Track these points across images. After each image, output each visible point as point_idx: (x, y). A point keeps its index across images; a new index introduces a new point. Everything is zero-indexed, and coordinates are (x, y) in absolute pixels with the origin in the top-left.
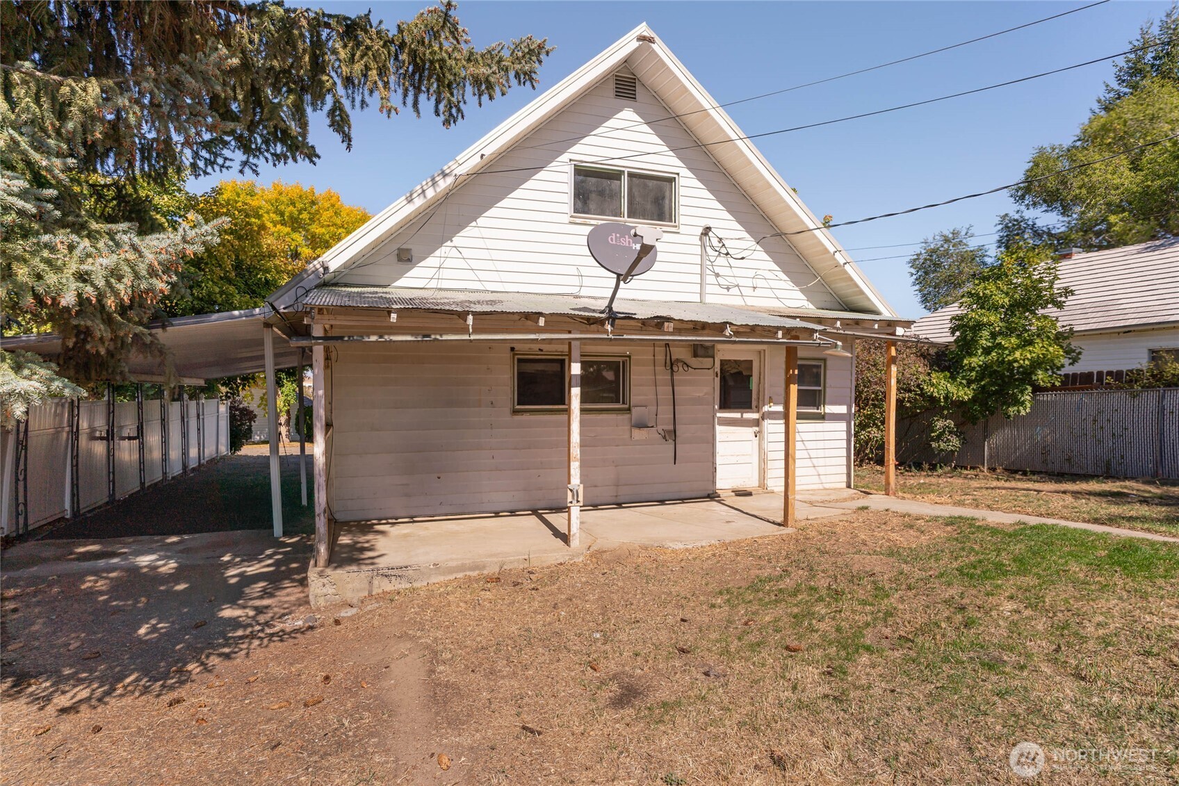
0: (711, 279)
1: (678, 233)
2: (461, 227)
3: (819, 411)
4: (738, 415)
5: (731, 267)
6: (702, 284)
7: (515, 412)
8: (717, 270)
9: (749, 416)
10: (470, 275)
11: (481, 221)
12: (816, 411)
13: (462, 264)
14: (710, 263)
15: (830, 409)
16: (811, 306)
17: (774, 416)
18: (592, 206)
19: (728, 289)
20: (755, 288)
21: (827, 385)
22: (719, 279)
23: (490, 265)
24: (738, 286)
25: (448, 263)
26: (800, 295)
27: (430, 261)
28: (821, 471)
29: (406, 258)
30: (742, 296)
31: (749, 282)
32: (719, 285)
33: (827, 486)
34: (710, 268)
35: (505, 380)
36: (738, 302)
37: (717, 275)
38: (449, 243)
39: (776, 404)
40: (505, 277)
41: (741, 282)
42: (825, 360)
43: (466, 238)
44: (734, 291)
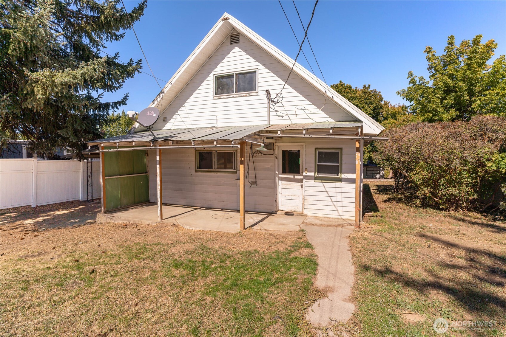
0: (273, 113)
1: (257, 95)
2: (180, 107)
3: (338, 177)
4: (292, 177)
5: (284, 106)
6: (269, 116)
7: (196, 171)
8: (276, 109)
9: (298, 177)
10: (182, 123)
11: (186, 104)
12: (336, 176)
13: (180, 120)
14: (273, 106)
15: (343, 176)
16: (332, 120)
17: (309, 178)
18: (225, 91)
19: (282, 117)
20: (296, 115)
21: (343, 163)
22: (278, 113)
23: (188, 119)
24: (287, 115)
25: (177, 120)
26: (325, 115)
27: (172, 120)
28: (339, 209)
29: (166, 120)
30: (290, 119)
31: (294, 112)
32: (278, 116)
33: (343, 217)
34: (273, 108)
35: (192, 160)
36: (288, 122)
37: (277, 111)
38: (176, 113)
39: (310, 172)
40: (193, 123)
41: (289, 113)
42: (341, 149)
43: (181, 111)
44: (285, 117)
